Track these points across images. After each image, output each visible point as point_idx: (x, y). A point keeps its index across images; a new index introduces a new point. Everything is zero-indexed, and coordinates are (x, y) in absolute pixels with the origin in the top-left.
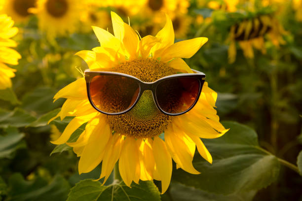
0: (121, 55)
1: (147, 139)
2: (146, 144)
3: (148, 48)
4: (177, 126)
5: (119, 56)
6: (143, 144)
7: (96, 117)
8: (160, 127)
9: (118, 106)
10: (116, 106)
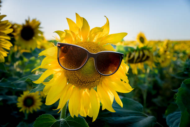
0: (78, 38)
1: (87, 89)
2: (85, 92)
3: (94, 36)
4: (105, 84)
5: (77, 38)
6: (84, 92)
7: (60, 71)
8: (96, 82)
9: (74, 66)
10: (73, 65)
